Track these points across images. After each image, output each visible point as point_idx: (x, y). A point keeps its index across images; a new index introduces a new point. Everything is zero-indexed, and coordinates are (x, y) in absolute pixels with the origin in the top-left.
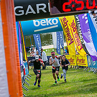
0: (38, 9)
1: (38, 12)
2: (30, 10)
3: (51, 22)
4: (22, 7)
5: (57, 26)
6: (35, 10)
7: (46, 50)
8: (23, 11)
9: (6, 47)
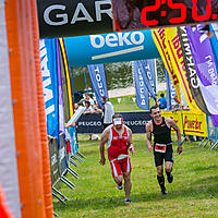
0: (99, 12)
1: (99, 19)
2: (81, 15)
3: (129, 38)
4: (64, 8)
5: (142, 47)
6: (93, 14)
7: (119, 100)
8: (65, 16)
9: (15, 101)
